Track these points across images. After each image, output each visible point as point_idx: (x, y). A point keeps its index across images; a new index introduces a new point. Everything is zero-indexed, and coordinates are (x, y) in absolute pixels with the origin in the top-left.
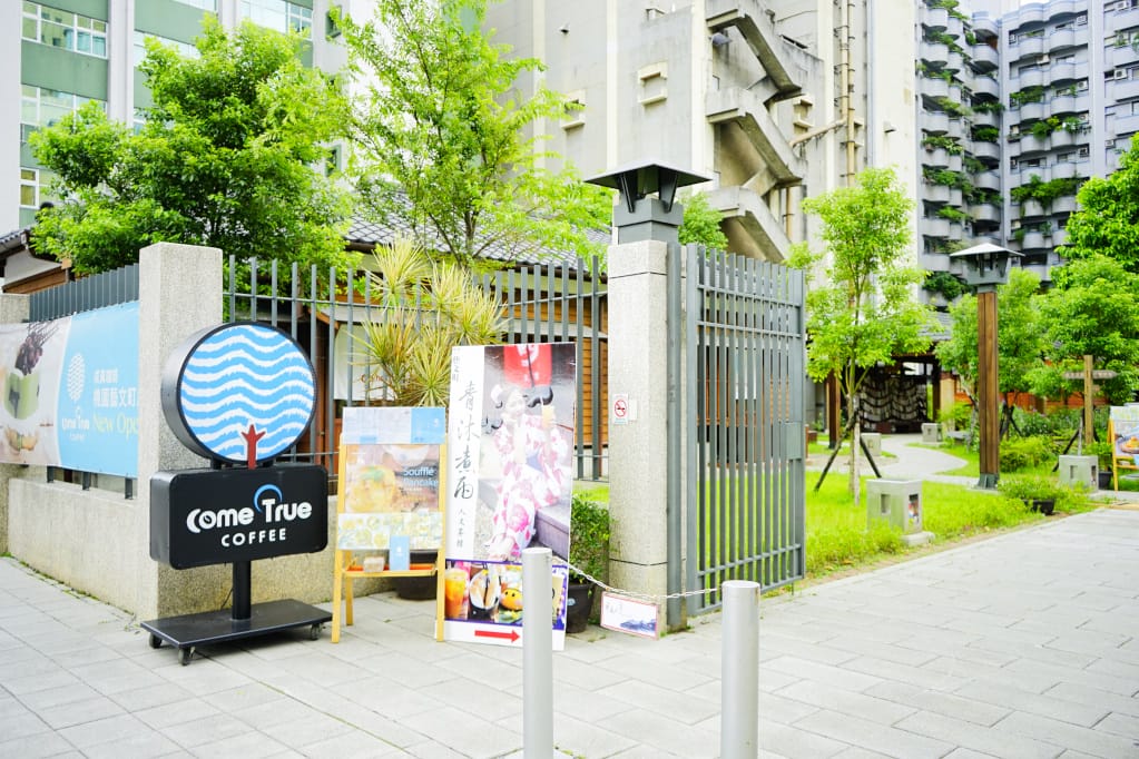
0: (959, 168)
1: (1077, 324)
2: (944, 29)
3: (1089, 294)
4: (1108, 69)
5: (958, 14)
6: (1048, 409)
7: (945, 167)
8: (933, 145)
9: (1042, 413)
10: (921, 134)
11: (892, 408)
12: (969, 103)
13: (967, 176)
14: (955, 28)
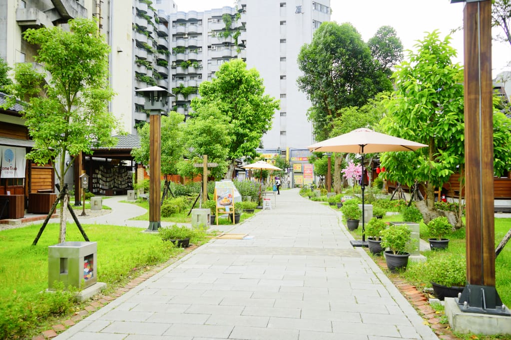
0: (151, 76)
1: (201, 139)
2: (146, 13)
3: (207, 124)
4: (209, 45)
5: (152, 8)
6: (186, 182)
7: (146, 74)
8: (140, 63)
9: (183, 184)
10: (135, 58)
11: (115, 182)
12: (156, 48)
13: (154, 80)
14: (150, 13)
